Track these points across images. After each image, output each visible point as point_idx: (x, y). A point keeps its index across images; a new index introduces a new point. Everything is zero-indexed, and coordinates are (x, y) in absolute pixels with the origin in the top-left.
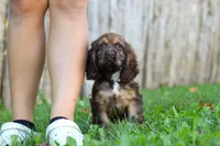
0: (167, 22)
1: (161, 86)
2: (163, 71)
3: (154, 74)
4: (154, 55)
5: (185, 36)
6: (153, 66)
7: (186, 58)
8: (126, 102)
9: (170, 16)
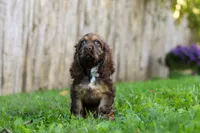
0: (46, 30)
1: (40, 89)
2: (42, 75)
3: (33, 78)
4: (34, 61)
5: (63, 44)
6: (33, 71)
7: (64, 63)
8: (101, 95)
9: (48, 25)
